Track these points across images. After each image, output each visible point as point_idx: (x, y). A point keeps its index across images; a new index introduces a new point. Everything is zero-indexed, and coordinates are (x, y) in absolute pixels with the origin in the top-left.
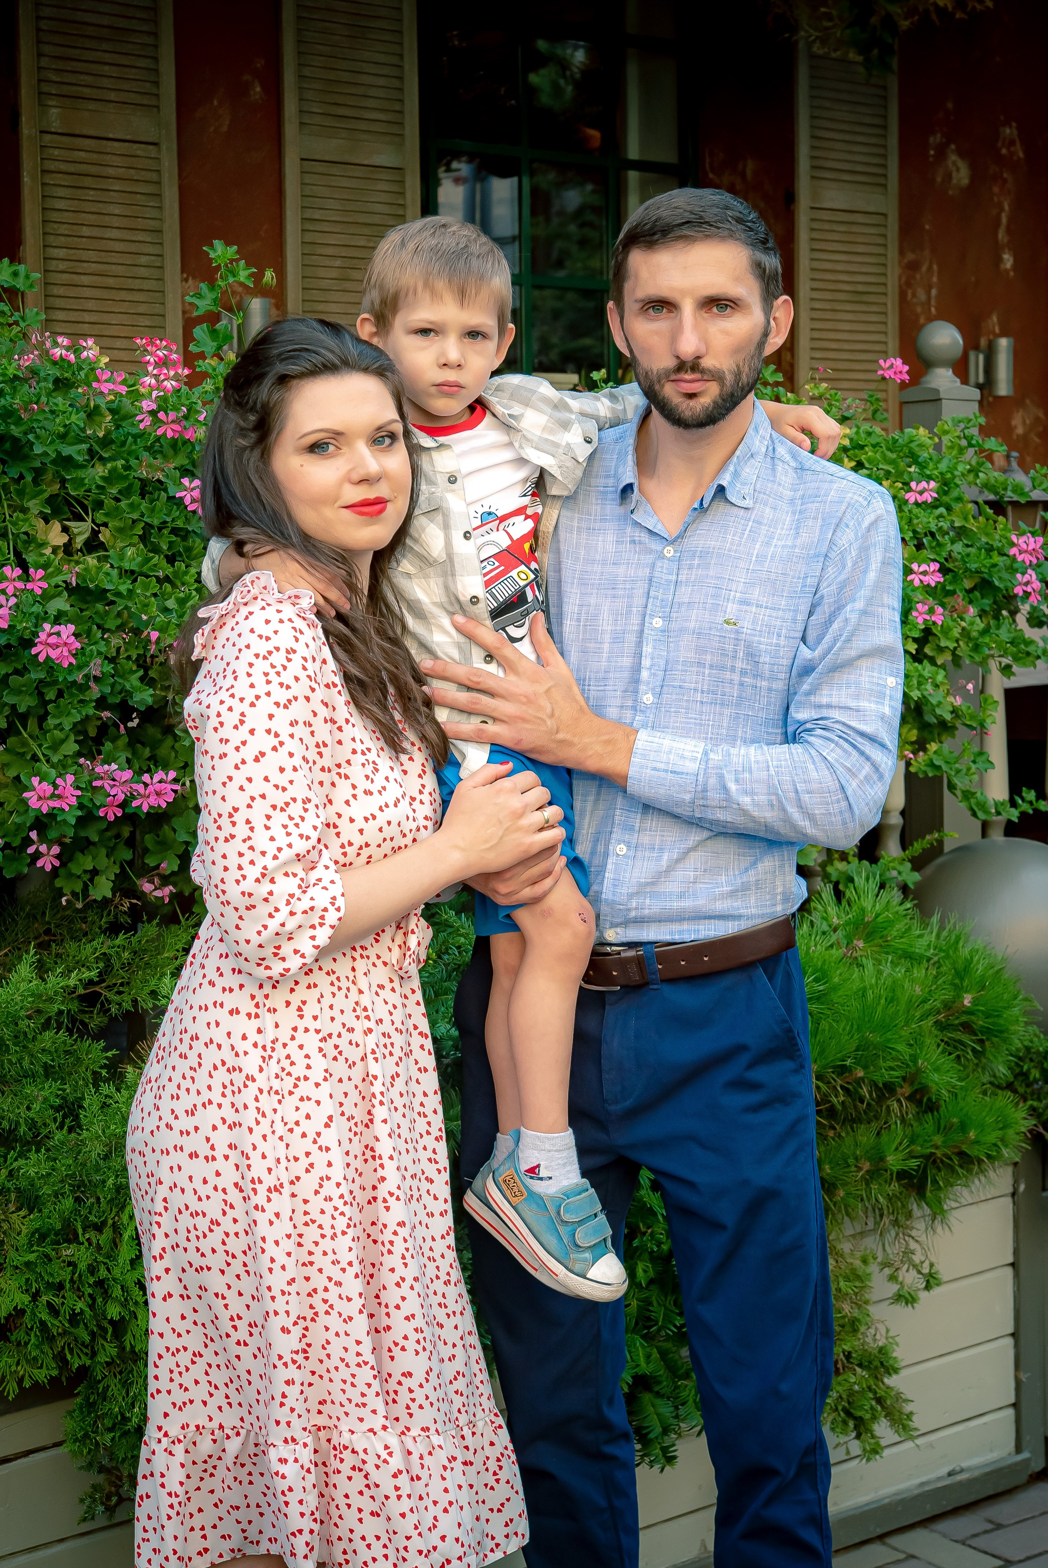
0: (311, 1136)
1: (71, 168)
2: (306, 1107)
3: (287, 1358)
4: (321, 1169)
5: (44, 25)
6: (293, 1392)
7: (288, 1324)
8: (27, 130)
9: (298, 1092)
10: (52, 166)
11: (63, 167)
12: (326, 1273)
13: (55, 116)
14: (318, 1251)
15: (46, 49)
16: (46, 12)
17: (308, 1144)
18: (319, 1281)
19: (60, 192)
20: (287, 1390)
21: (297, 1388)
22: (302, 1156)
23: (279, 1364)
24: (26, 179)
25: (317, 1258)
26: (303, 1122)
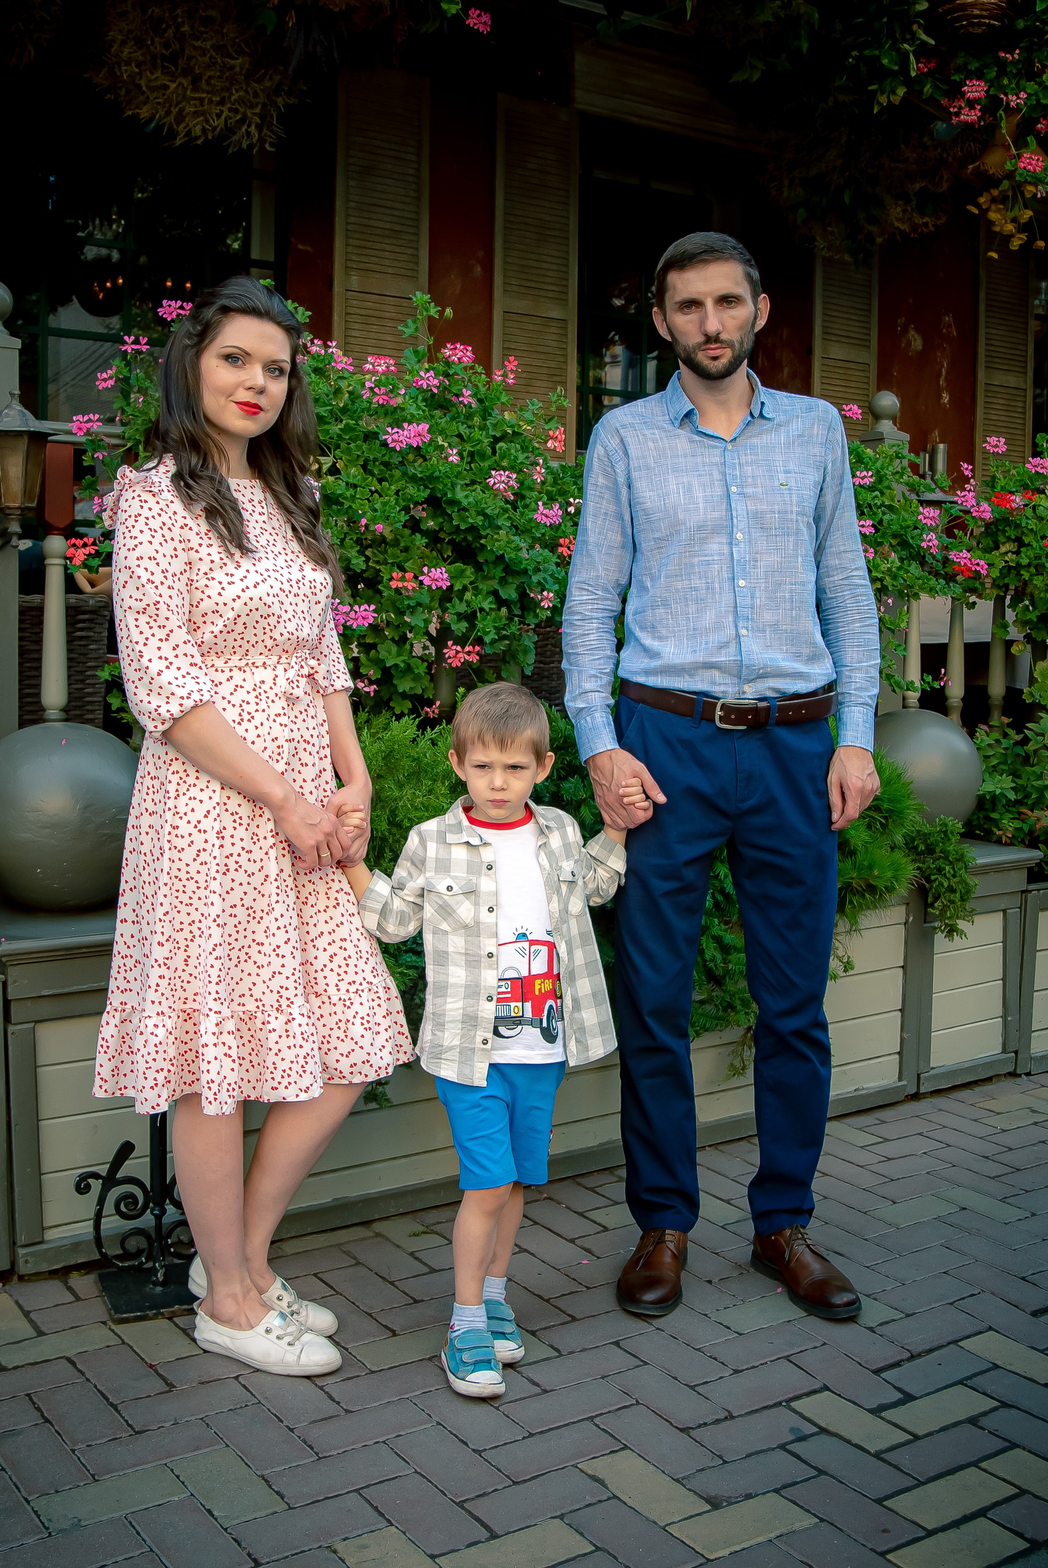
0: (194, 822)
1: (363, 312)
2: (193, 804)
3: (161, 962)
4: (199, 844)
5: (350, 227)
6: (164, 983)
7: (163, 940)
8: (337, 288)
9: (189, 794)
10: (351, 310)
11: (358, 311)
12: (200, 911)
13: (355, 281)
14: (195, 897)
15: (351, 241)
16: (353, 220)
17: (190, 828)
18: (196, 916)
19: (356, 326)
20: (160, 981)
21: (166, 981)
22: (186, 836)
23: (155, 965)
24: (336, 318)
25: (195, 901)
26: (189, 813)
